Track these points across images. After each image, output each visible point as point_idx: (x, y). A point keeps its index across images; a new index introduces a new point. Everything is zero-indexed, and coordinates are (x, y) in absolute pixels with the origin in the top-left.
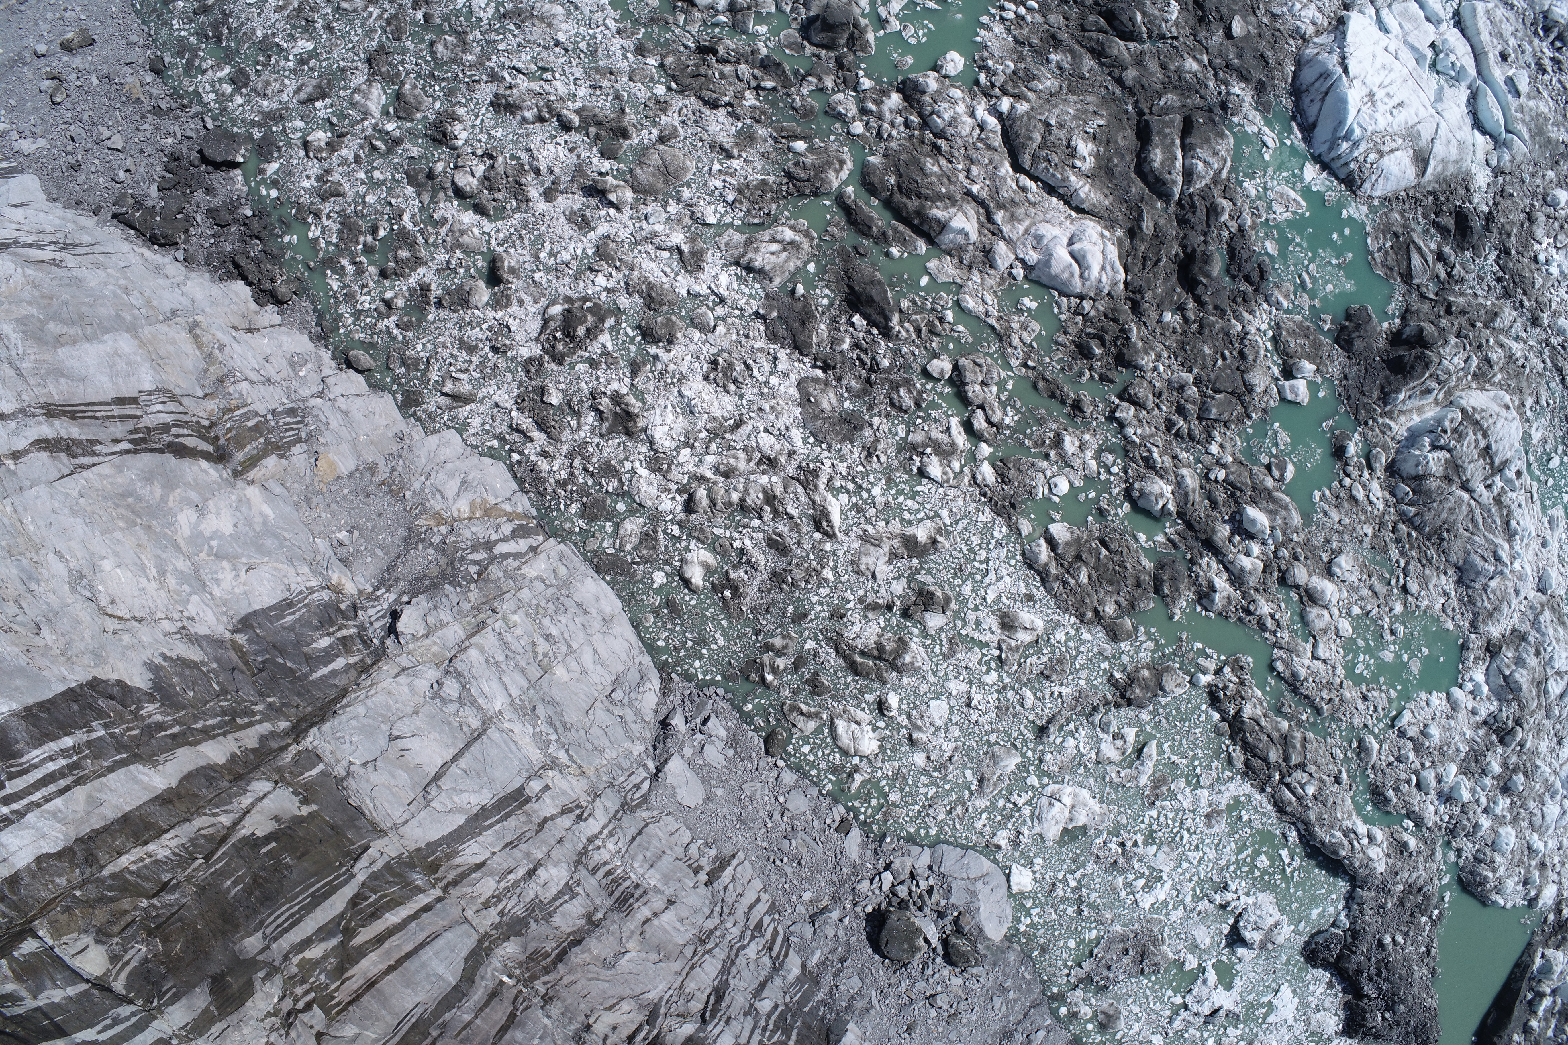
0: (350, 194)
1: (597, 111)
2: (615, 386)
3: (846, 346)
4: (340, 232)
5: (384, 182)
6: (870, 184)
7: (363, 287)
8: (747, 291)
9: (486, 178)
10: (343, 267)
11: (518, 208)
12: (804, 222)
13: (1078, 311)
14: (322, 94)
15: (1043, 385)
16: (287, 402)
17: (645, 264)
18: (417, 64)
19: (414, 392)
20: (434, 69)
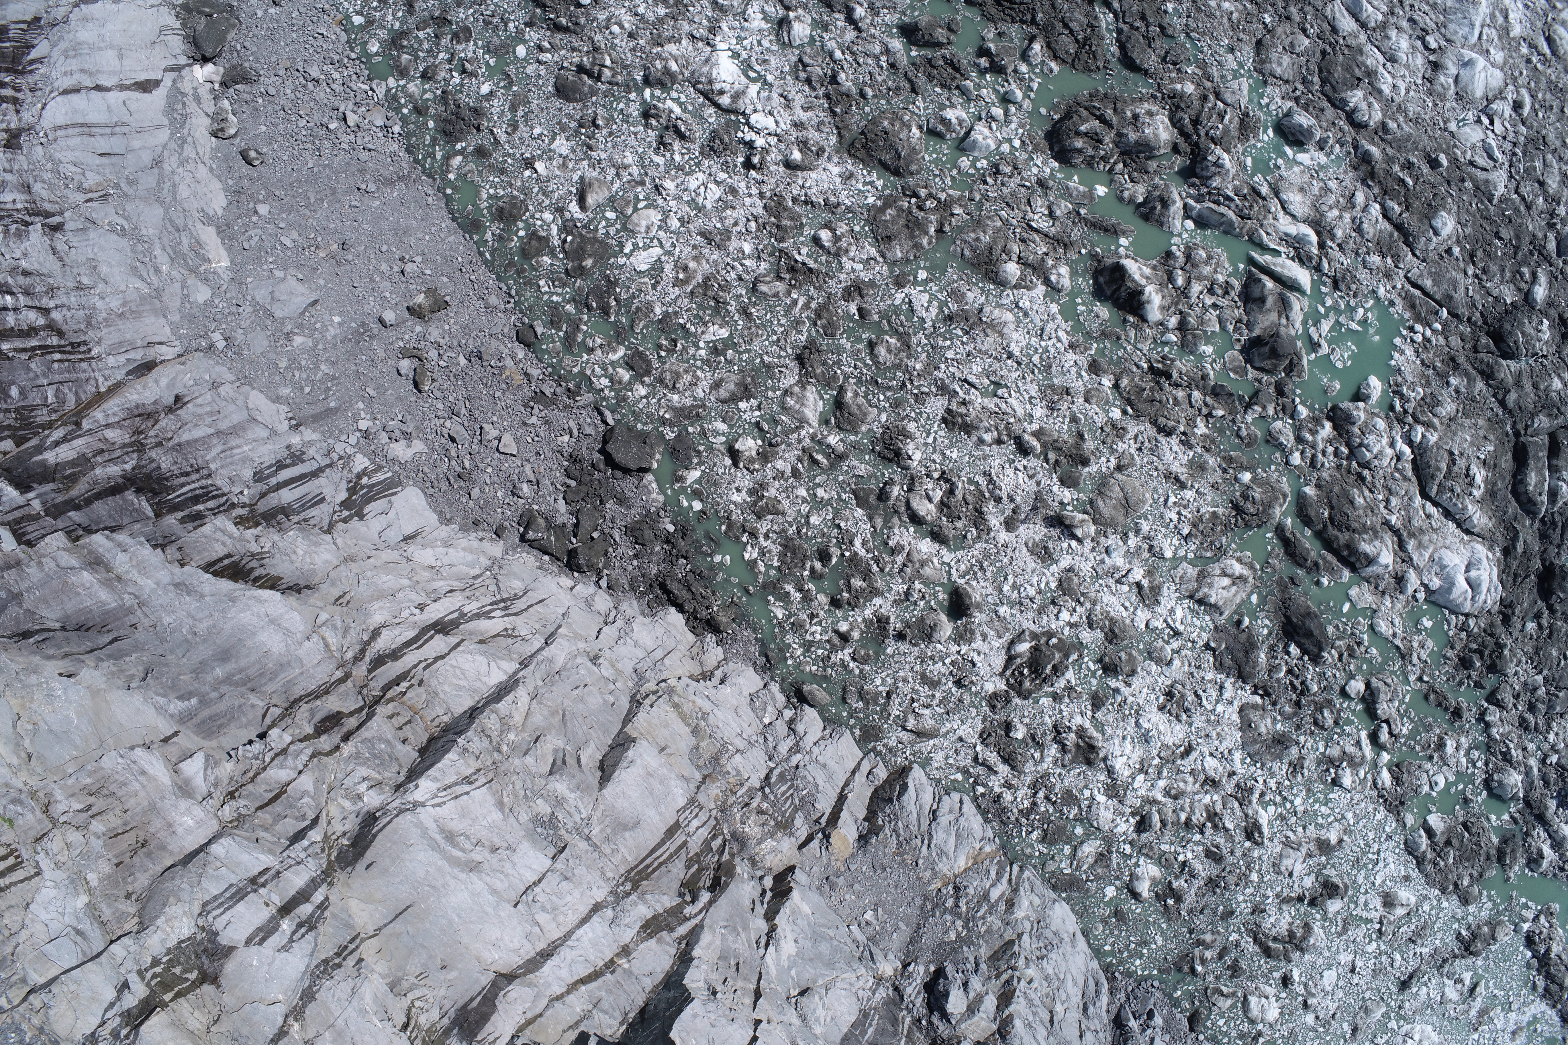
0: (791, 513)
1: (1056, 435)
2: (1078, 720)
3: (1282, 675)
4: (782, 556)
5: (829, 502)
6: (1307, 516)
7: (812, 616)
8: (1198, 623)
9: (943, 505)
10: (788, 594)
11: (979, 537)
12: (1248, 553)
13: (1464, 628)
14: (747, 394)
15: (1432, 697)
16: (772, 765)
17: (1107, 598)
18: (855, 367)
19: (873, 727)
20: (877, 375)
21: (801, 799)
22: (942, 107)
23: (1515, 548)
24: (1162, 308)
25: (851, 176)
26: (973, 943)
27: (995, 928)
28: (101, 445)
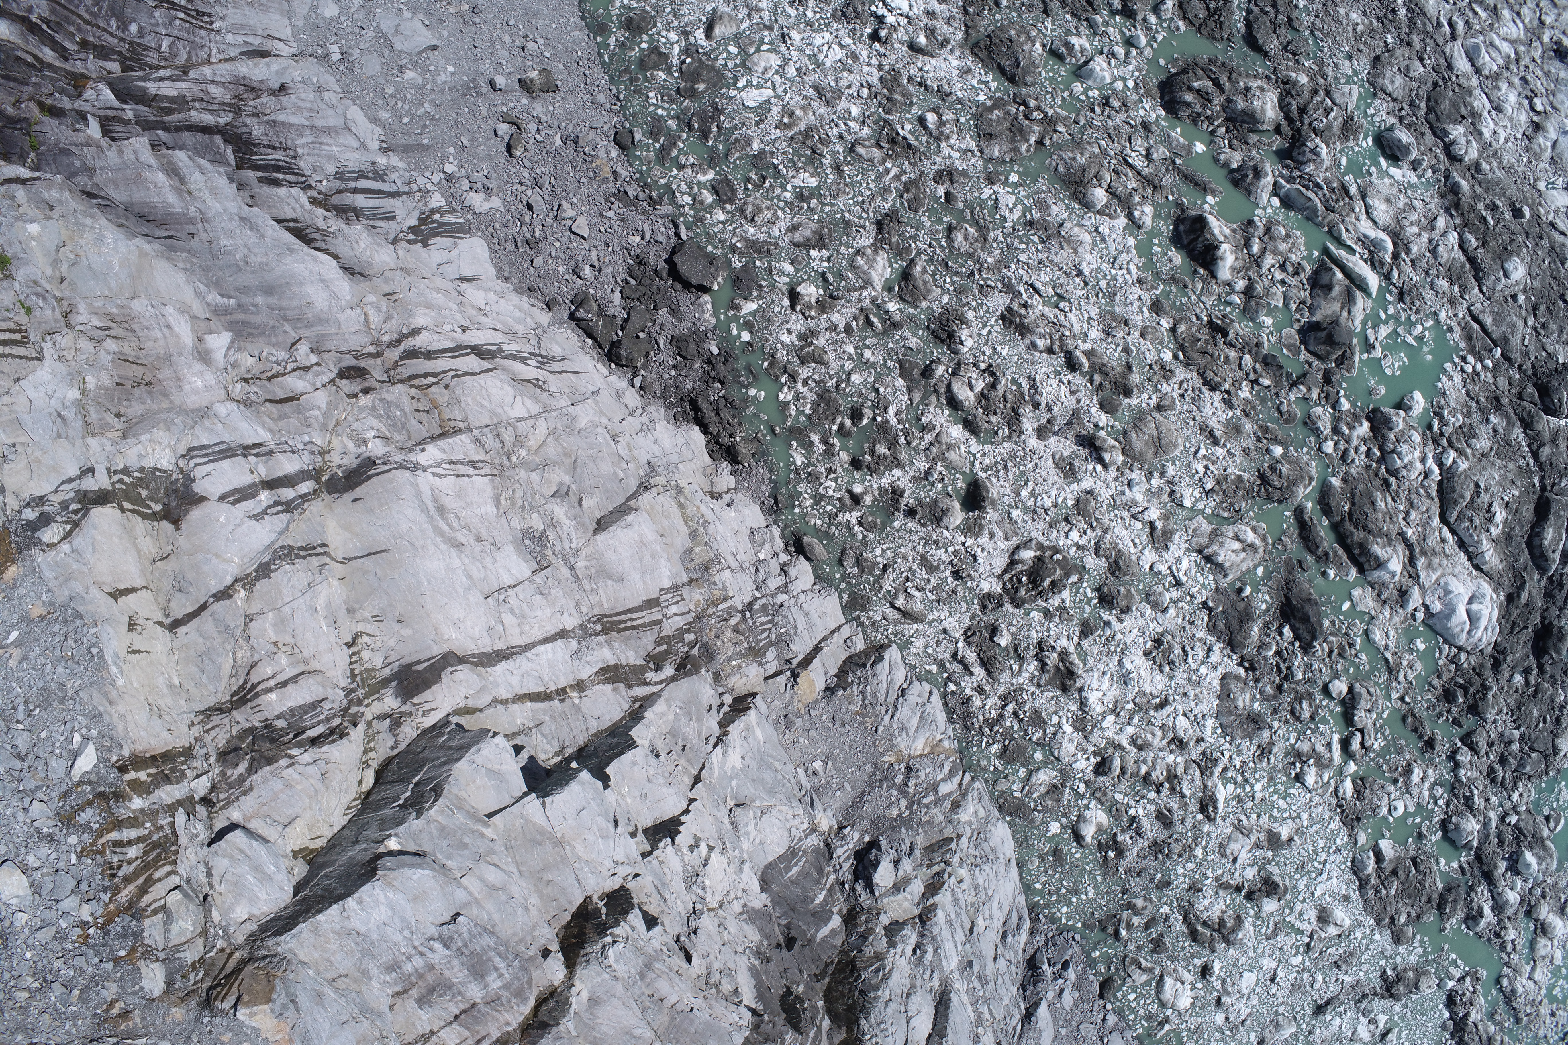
1: (1106, 360)
2: (1063, 642)
3: (1271, 653)
4: (815, 405)
6: (1327, 505)
8: (1201, 579)
9: (982, 396)
11: (1010, 436)
12: (1264, 525)
13: (1454, 660)
14: (820, 242)
15: (1410, 719)
16: (758, 595)
17: (1119, 530)
18: (930, 246)
19: (862, 596)
20: (949, 258)
21: (778, 636)
22: (1069, 33)
23: (1519, 597)
24: (1233, 269)
25: (969, 71)
26: (912, 828)
27: (937, 821)
28: (202, 95)
